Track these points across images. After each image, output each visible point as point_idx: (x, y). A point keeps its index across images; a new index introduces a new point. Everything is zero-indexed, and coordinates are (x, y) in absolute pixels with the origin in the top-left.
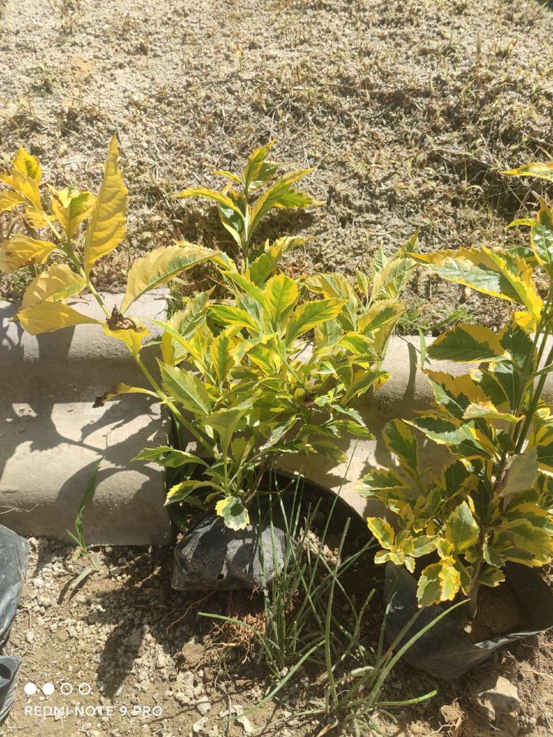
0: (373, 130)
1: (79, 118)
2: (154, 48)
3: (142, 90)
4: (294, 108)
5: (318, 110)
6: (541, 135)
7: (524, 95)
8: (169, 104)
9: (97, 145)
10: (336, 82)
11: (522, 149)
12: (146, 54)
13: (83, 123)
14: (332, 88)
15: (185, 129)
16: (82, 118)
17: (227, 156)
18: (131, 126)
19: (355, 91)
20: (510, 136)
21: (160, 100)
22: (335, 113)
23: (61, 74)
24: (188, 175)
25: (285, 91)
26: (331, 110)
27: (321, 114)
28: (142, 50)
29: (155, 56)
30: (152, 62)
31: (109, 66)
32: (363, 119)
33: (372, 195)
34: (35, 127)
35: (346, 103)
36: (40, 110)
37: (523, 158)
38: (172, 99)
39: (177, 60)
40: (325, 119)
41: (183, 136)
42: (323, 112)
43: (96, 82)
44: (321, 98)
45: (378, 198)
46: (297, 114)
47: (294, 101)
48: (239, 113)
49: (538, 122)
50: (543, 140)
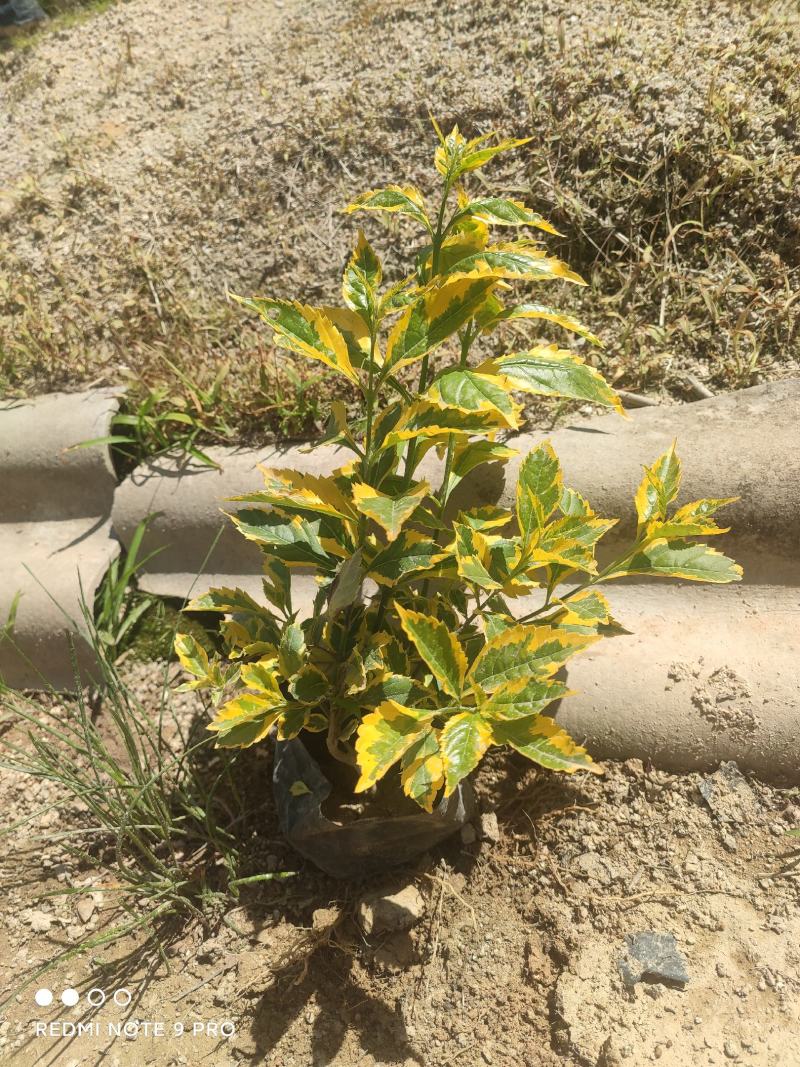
0: (424, 171)
1: (84, 193)
2: (192, 99)
3: (161, 152)
4: (326, 154)
5: (356, 152)
6: (630, 152)
7: (622, 98)
8: (186, 165)
9: (96, 222)
10: (387, 114)
12: (182, 107)
13: (88, 199)
14: (380, 122)
15: (195, 194)
16: (88, 193)
17: (234, 222)
18: (137, 197)
19: (407, 122)
20: (587, 160)
21: (176, 162)
22: (379, 154)
23: (86, 143)
25: (316, 133)
26: (374, 150)
27: (361, 157)
28: (179, 103)
29: (192, 109)
30: (189, 116)
31: (138, 128)
32: (415, 157)
33: (401, 258)
35: (393, 140)
36: (53, 192)
38: (190, 159)
39: (215, 111)
40: (365, 164)
41: (192, 203)
42: (363, 154)
44: (362, 135)
45: (407, 260)
46: (330, 162)
47: (327, 145)
48: (257, 168)
49: (628, 133)
50: (632, 159)
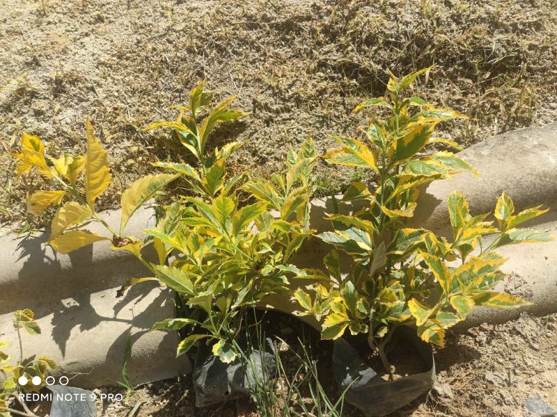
0: (276, 51)
1: (64, 83)
2: (109, 16)
3: (106, 51)
4: (217, 46)
5: (235, 43)
6: (391, 36)
7: (376, 8)
8: (127, 59)
9: (81, 100)
10: (244, 20)
11: (380, 48)
12: (103, 22)
13: (68, 86)
14: (242, 25)
15: (142, 76)
16: (66, 82)
17: (177, 91)
18: (103, 81)
19: (258, 25)
20: (371, 41)
21: (120, 57)
22: (247, 43)
23: (44, 49)
24: (151, 111)
25: (208, 35)
26: (243, 42)
27: (237, 46)
28: (100, 19)
29: (110, 22)
30: (109, 27)
31: (78, 37)
32: (268, 43)
33: (284, 100)
34: (34, 94)
35: (253, 35)
36: (35, 81)
37: (382, 55)
38: (128, 55)
39: (126, 22)
40: (241, 50)
41: (142, 81)
42: (238, 44)
43: (71, 51)
44: (235, 34)
45: (288, 101)
46: (220, 50)
47: (216, 41)
48: (179, 58)
49: (388, 27)
50: (393, 40)
